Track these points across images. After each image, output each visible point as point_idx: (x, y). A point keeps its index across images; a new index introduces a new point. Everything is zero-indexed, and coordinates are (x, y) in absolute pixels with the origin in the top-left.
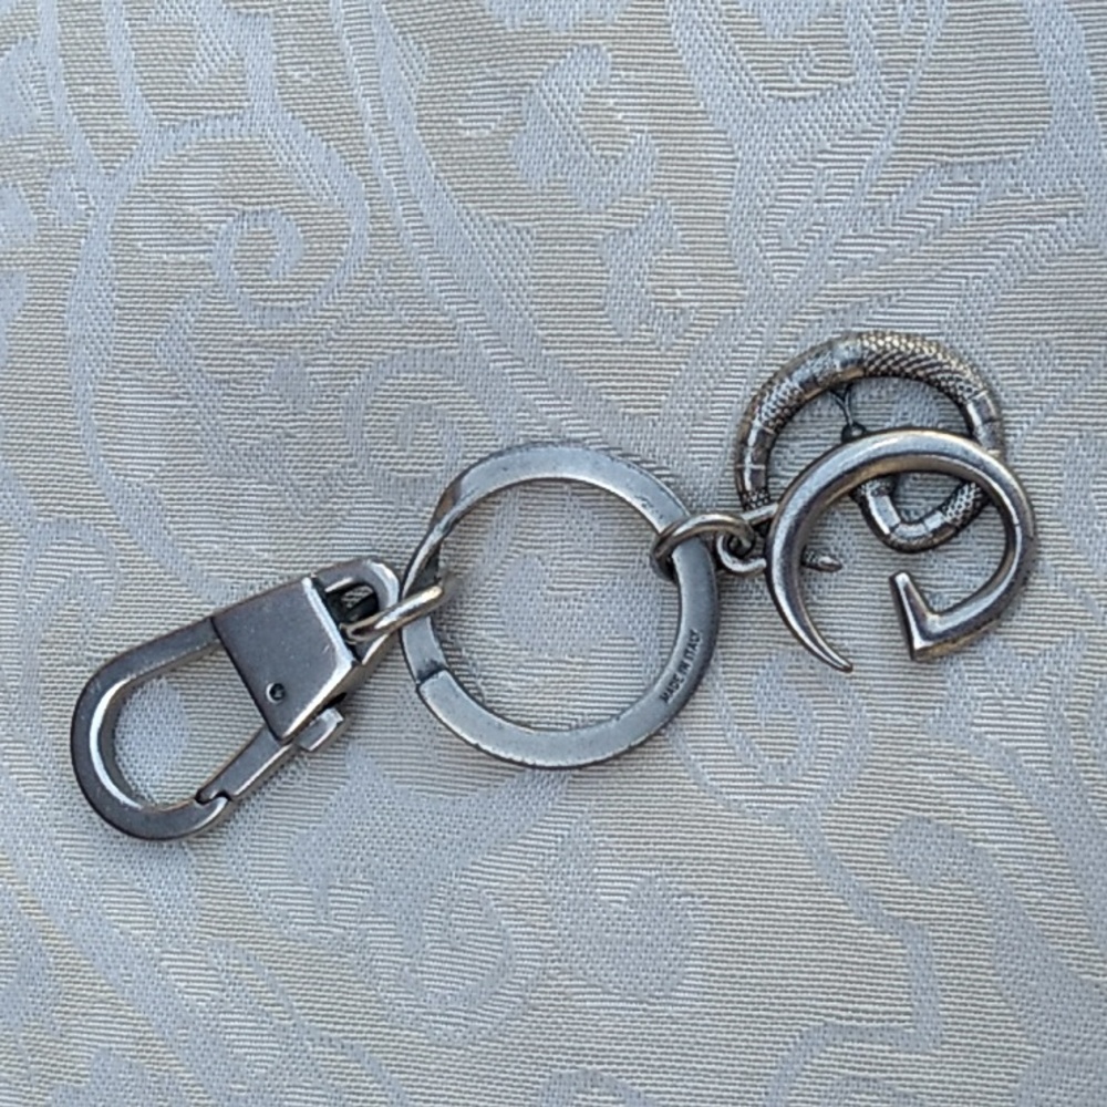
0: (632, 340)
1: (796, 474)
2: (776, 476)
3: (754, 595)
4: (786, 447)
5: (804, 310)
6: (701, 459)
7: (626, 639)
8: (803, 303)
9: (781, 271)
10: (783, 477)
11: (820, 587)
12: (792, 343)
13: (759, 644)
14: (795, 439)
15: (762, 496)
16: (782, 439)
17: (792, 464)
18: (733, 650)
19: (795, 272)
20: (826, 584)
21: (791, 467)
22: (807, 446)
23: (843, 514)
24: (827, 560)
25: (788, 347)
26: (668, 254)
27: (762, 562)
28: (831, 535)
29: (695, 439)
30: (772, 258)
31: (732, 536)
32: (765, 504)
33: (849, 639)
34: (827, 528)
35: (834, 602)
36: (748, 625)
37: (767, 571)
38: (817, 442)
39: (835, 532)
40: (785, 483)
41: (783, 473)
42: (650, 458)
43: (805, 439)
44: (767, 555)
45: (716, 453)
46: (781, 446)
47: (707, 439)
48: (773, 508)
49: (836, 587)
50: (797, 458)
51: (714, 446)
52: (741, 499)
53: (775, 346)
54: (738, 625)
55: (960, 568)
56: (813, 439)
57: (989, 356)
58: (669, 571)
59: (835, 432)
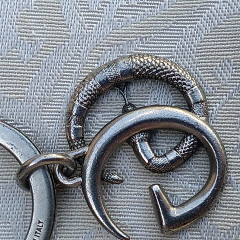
0: (7, 57)
1: (98, 131)
2: (89, 132)
3: (77, 196)
4: (95, 116)
5: (102, 44)
6: (48, 122)
7: (5, 223)
8: (101, 40)
9: (89, 23)
10: (93, 132)
11: (112, 191)
12: (96, 61)
13: (80, 224)
14: (99, 112)
15: (80, 142)
16: (92, 112)
17: (98, 125)
18: (66, 228)
19: (96, 23)
20: (116, 190)
21: (97, 127)
22: (105, 115)
23: (124, 151)
24: (116, 177)
25: (95, 63)
26: (27, 11)
27: (80, 179)
28: (118, 163)
29: (45, 112)
30: (84, 15)
31: (63, 166)
32: (82, 147)
33: (128, 220)
34: (116, 159)
35: (120, 200)
36: (74, 213)
37: (83, 184)
38: (110, 113)
39: (120, 162)
40: (93, 135)
41: (93, 130)
42: (20, 122)
43: (104, 112)
44: (82, 175)
45: (57, 119)
46: (92, 116)
47: (52, 112)
48: (86, 149)
49: (121, 191)
50: (99, 122)
51: (55, 115)
52: (69, 144)
53: (87, 63)
54: (68, 213)
55: (186, 181)
56: (108, 112)
57: (198, 68)
58: (27, 185)
59: (119, 108)
